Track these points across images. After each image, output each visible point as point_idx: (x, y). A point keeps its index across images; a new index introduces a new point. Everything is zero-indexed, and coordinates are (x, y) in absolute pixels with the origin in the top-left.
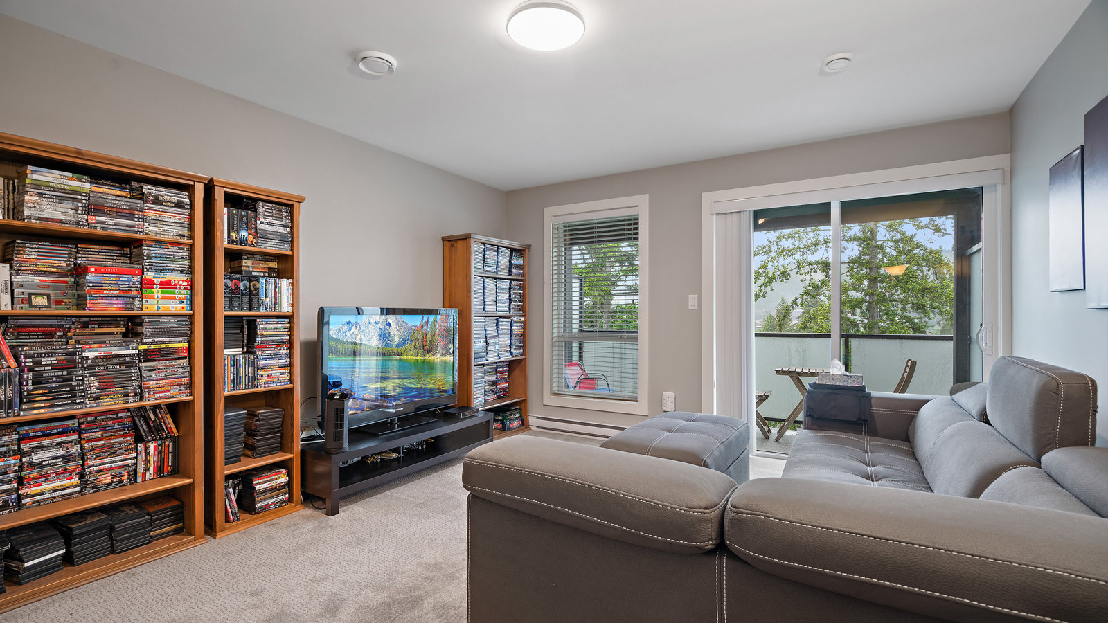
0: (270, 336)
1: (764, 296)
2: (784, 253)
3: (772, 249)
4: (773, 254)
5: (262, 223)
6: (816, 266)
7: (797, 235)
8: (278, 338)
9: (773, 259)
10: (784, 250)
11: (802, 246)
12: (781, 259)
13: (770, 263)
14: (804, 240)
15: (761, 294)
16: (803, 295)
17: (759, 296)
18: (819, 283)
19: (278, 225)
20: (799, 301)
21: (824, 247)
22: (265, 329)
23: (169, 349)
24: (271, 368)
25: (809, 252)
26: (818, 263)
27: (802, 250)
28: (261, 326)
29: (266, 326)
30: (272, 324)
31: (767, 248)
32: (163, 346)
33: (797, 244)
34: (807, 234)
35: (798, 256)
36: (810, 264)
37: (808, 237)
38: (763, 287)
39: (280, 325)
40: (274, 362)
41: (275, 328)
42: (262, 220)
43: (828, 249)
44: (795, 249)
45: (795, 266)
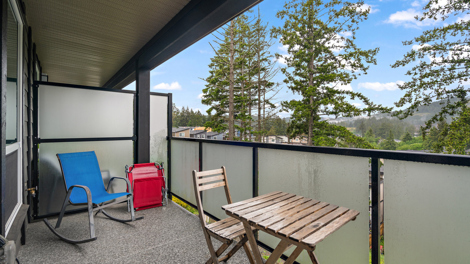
1: (411, 115)
2: (424, 86)
3: (416, 84)
4: (416, 87)
6: (452, 94)
7: (435, 74)
9: (415, 90)
10: (425, 84)
11: (439, 80)
12: (422, 90)
13: (413, 93)
14: (441, 77)
15: (410, 113)
16: (442, 113)
17: (408, 114)
18: (455, 105)
20: (438, 118)
21: (458, 80)
25: (445, 84)
26: (454, 91)
27: (439, 83)
31: (412, 83)
33: (435, 79)
34: (445, 73)
35: (436, 87)
36: (448, 92)
37: (445, 74)
38: (411, 109)
43: (461, 81)
44: (433, 83)
45: (435, 94)
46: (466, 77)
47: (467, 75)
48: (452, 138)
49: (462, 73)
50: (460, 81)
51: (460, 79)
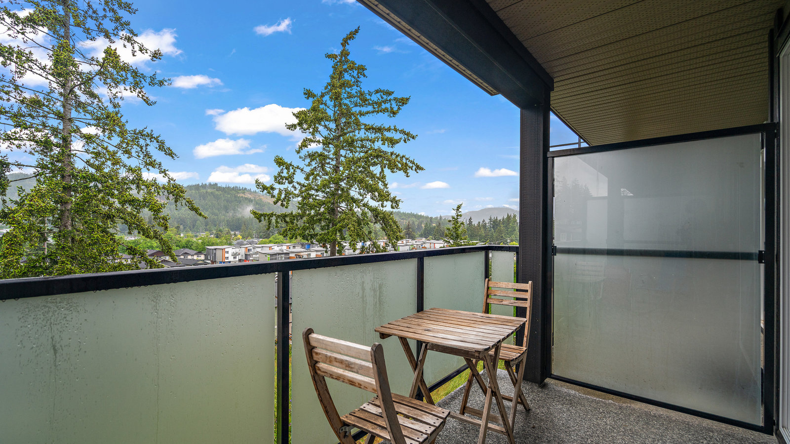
46: (20, 142)
47: (20, 139)
48: (13, 242)
49: (13, 134)
50: (9, 146)
51: (10, 144)
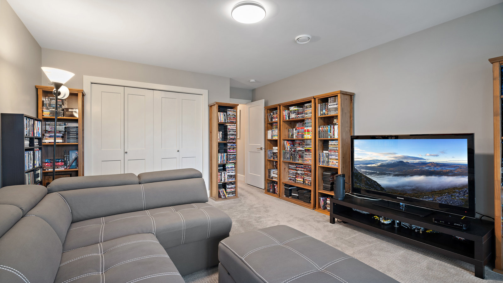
0: (333, 147)
5: (329, 105)
8: (335, 148)
19: (334, 105)
22: (331, 144)
23: (309, 149)
24: (333, 159)
28: (330, 143)
29: (331, 143)
30: (334, 142)
32: (308, 148)
39: (336, 143)
40: (334, 157)
41: (335, 144)
42: (329, 104)
